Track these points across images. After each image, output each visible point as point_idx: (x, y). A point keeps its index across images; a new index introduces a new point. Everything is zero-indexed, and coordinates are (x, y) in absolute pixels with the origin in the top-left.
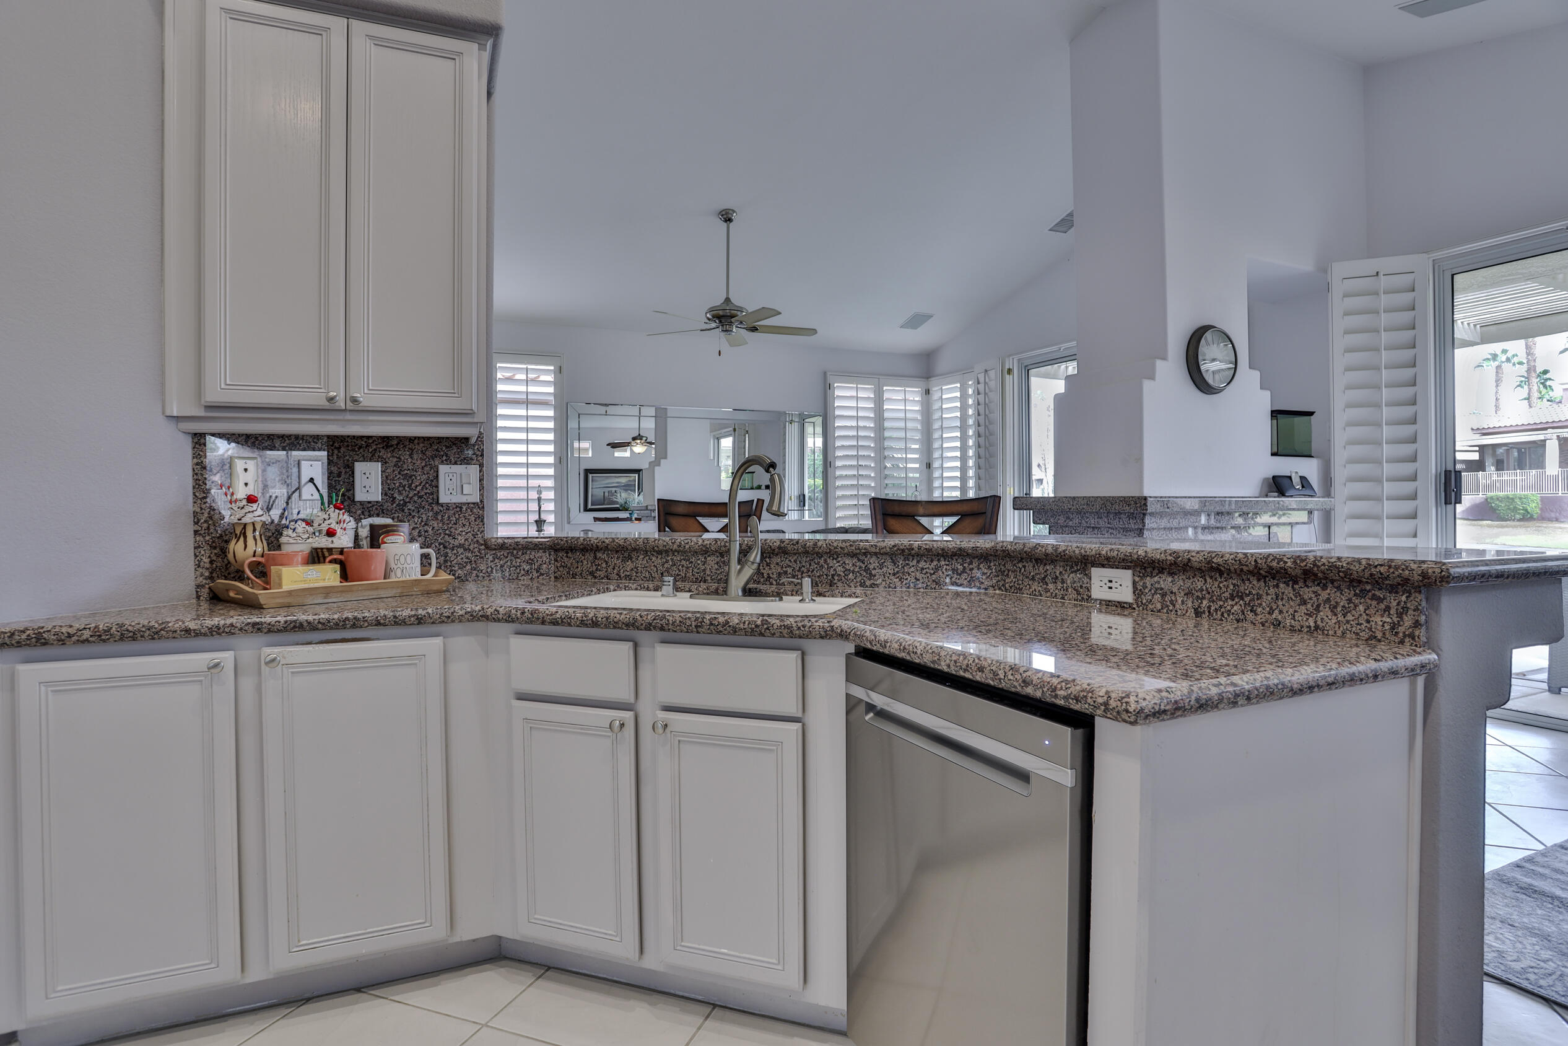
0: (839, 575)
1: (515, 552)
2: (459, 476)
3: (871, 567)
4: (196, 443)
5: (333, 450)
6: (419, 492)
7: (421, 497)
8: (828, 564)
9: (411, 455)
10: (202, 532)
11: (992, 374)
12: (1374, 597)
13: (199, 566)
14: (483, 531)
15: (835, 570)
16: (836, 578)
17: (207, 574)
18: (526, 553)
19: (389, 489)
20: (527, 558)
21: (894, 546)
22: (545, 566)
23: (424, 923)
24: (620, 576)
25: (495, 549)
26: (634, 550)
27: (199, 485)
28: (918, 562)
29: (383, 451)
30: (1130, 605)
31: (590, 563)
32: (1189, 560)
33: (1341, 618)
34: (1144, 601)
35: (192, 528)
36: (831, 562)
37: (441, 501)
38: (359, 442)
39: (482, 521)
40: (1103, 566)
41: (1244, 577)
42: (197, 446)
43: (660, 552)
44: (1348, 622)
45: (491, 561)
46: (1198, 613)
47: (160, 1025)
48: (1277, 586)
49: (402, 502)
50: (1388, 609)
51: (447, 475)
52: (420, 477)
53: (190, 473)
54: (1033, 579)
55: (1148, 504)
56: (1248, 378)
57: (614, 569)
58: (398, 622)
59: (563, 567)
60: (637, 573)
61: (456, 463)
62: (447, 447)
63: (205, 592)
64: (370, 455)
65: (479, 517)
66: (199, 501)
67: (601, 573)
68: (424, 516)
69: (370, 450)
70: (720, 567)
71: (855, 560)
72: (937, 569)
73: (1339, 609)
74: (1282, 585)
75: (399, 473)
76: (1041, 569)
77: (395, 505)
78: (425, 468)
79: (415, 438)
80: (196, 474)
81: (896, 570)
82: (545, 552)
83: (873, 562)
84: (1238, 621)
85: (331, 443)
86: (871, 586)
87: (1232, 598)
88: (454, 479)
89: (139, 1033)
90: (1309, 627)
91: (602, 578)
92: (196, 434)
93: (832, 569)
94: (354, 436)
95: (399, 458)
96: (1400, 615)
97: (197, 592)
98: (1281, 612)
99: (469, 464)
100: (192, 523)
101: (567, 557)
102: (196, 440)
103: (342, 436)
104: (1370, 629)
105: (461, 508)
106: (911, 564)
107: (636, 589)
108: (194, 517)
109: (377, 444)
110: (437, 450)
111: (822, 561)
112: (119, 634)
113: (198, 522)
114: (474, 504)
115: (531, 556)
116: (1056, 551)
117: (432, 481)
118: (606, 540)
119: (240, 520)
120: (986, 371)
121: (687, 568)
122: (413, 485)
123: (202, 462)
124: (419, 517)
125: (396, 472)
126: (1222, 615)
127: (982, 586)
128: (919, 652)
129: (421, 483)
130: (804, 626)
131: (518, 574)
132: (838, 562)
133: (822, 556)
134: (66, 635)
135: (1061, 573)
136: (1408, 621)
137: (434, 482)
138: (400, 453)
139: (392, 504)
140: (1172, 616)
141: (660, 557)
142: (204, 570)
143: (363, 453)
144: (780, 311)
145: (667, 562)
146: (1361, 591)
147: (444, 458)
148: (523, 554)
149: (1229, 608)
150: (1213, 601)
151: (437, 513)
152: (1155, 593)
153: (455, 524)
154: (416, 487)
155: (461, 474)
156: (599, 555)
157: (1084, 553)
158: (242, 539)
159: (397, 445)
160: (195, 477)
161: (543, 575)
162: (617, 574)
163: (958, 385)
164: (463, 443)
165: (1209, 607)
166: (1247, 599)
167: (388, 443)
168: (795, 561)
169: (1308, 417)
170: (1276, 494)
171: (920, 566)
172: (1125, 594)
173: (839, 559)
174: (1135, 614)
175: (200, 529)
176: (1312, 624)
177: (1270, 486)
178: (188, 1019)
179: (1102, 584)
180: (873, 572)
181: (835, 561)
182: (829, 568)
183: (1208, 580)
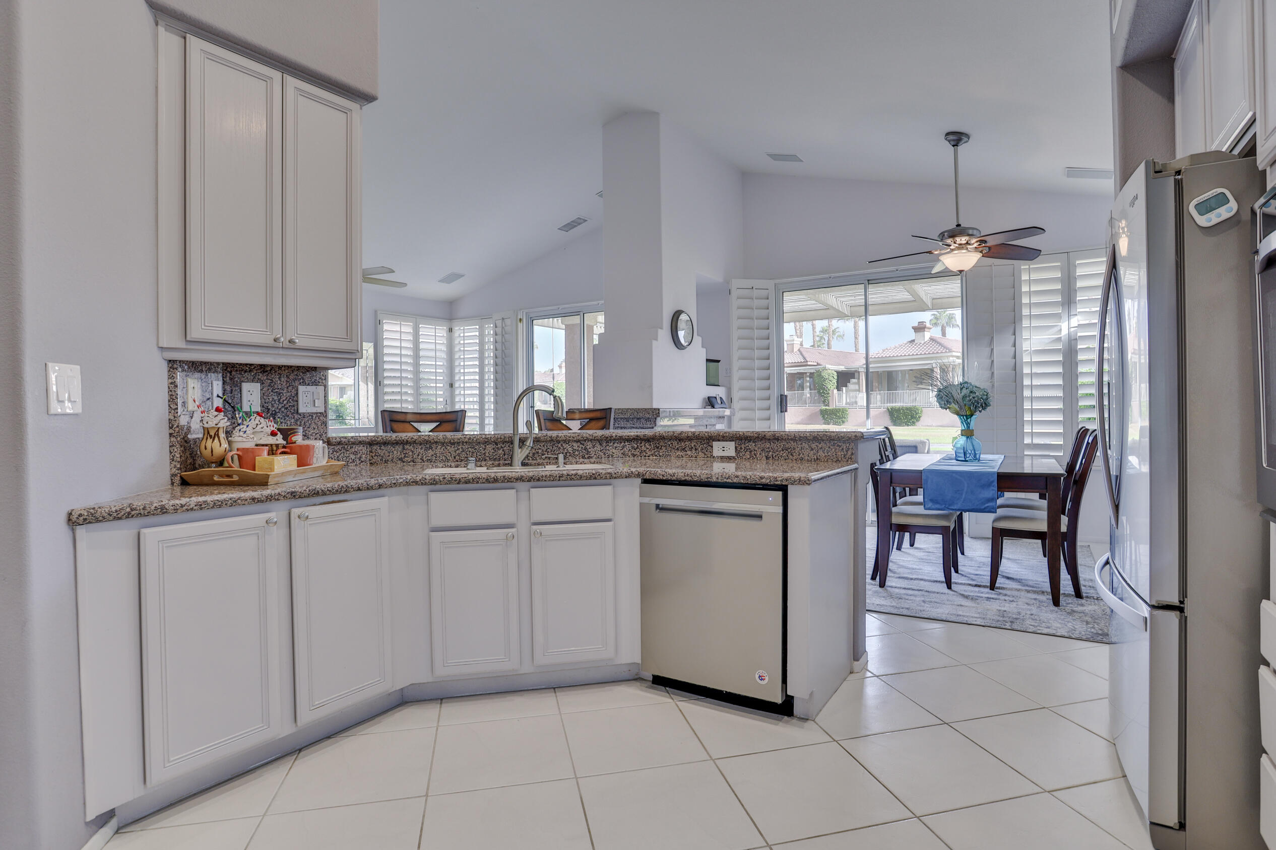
0: (570, 453)
1: (346, 446)
2: (311, 393)
3: (588, 447)
4: (171, 367)
5: (226, 373)
6: (285, 405)
7: (287, 408)
8: (563, 447)
9: (279, 378)
10: (175, 434)
11: (508, 322)
12: (838, 446)
13: (173, 460)
14: (326, 433)
15: (567, 450)
16: (568, 454)
17: (179, 466)
18: (353, 447)
19: (265, 403)
20: (353, 451)
21: (603, 435)
22: (364, 456)
23: (380, 680)
24: (423, 460)
25: (335, 445)
26: (436, 442)
27: (173, 399)
28: (614, 443)
29: (261, 375)
30: (734, 457)
31: (399, 453)
32: (765, 435)
33: (826, 454)
34: (741, 455)
35: (167, 431)
36: (565, 446)
37: (300, 411)
38: (245, 368)
39: (326, 425)
40: (719, 440)
41: (788, 441)
42: (171, 370)
43: (453, 444)
44: (829, 455)
45: (331, 454)
46: (767, 458)
47: (208, 786)
48: (802, 444)
49: (274, 412)
50: (843, 449)
51: (304, 393)
52: (286, 394)
53: (167, 390)
54: (678, 449)
55: (660, 413)
56: (697, 340)
57: (418, 455)
58: (369, 488)
59: (377, 456)
60: (436, 457)
61: (309, 385)
62: (303, 373)
63: (177, 480)
64: (252, 378)
65: (324, 423)
66: (173, 411)
67: (408, 458)
68: (288, 422)
69: (252, 374)
70: (495, 451)
71: (579, 444)
72: (623, 447)
73: (826, 451)
74: (803, 444)
75: (272, 391)
76: (682, 444)
77: (269, 414)
78: (289, 388)
79: (282, 366)
80: (171, 391)
81: (602, 448)
82: (364, 446)
83: (589, 445)
84: (785, 459)
85: (225, 368)
86: (588, 458)
87: (783, 450)
88: (308, 395)
89: (195, 794)
90: (815, 459)
91: (409, 462)
92: (170, 361)
93: (566, 449)
94: (241, 364)
95: (272, 380)
96: (847, 451)
97: (172, 479)
98: (803, 454)
99: (317, 385)
100: (168, 428)
101: (380, 449)
102: (170, 365)
103: (233, 363)
104: (837, 457)
105: (312, 416)
106: (610, 445)
107: (442, 467)
108: (170, 423)
109: (257, 370)
110: (296, 375)
111: (560, 445)
112: (213, 503)
113: (172, 427)
114: (320, 413)
115: (356, 450)
116: (694, 434)
117: (294, 397)
118: (414, 437)
119: (216, 425)
120: (503, 319)
121: (473, 452)
122: (281, 400)
123: (175, 382)
124: (285, 423)
125: (270, 390)
126: (779, 458)
127: (647, 455)
128: (698, 475)
129: (287, 398)
130: (618, 473)
131: (348, 462)
132: (569, 445)
133: (560, 442)
134: (180, 505)
135: (694, 445)
136: (849, 453)
137: (295, 398)
138: (273, 376)
139: (267, 414)
140: (755, 460)
141: (453, 446)
142: (176, 463)
143: (247, 376)
144: (394, 270)
145: (458, 449)
146: (834, 443)
147: (302, 381)
148: (351, 448)
149: (781, 454)
150: (774, 452)
151: (297, 420)
152: (747, 451)
153: (309, 428)
154: (283, 401)
155: (313, 393)
156: (406, 447)
157: (710, 435)
158: (216, 438)
159: (270, 371)
160: (170, 393)
161: (363, 462)
162: (421, 459)
163: (478, 327)
164: (313, 370)
165: (772, 455)
166: (789, 450)
167: (264, 369)
168: (544, 446)
169: (717, 363)
170: (710, 407)
171: (615, 446)
172: (732, 452)
173: (570, 444)
174: (736, 462)
175: (174, 432)
176: (816, 458)
177: (706, 403)
178: (226, 778)
179: (719, 449)
180: (589, 450)
181: (567, 445)
182: (564, 449)
183: (772, 443)
